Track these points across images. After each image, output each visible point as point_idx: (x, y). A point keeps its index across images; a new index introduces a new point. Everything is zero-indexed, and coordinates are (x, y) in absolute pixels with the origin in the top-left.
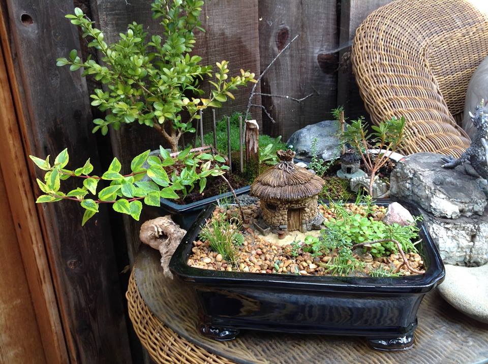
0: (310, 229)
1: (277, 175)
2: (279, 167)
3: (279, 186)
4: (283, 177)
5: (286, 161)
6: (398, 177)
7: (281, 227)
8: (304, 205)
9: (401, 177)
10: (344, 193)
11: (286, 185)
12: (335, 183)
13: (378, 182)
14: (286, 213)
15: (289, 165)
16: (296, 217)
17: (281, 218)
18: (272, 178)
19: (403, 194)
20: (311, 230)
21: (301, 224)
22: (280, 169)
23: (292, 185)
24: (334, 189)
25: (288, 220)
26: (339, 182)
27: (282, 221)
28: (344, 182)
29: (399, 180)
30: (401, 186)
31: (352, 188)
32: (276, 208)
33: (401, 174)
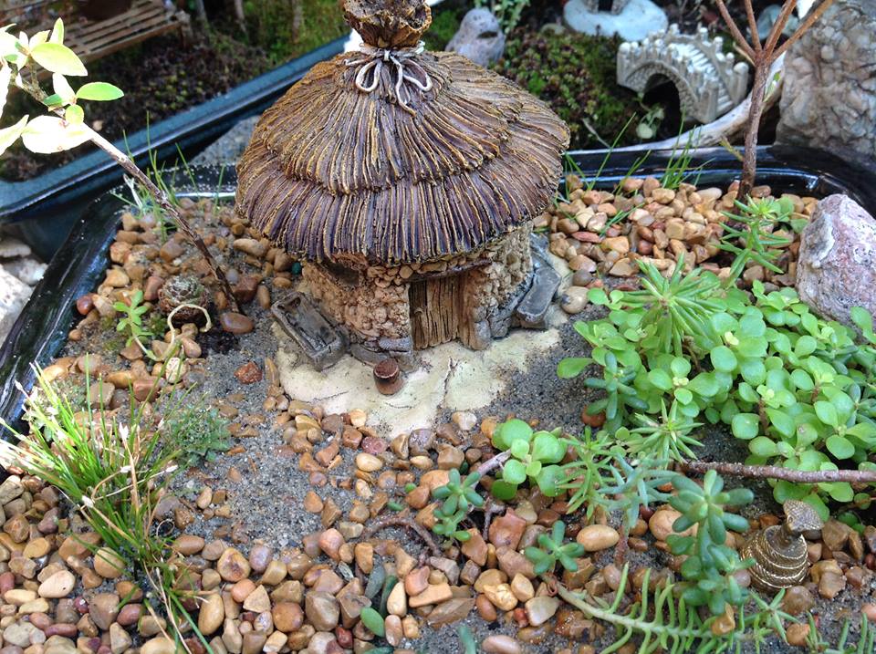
0: (505, 329)
1: (349, 125)
2: (359, 81)
3: (361, 189)
4: (382, 141)
5: (390, 48)
6: (823, 60)
7: (384, 344)
8: (481, 257)
9: (837, 64)
10: (600, 104)
11: (394, 180)
12: (567, 61)
13: (720, 57)
14: (405, 296)
15: (407, 67)
16: (446, 300)
17: (381, 313)
18: (327, 147)
19: (835, 130)
20: (507, 335)
21: (467, 322)
22: (360, 92)
23: (424, 181)
24: (565, 88)
25: (413, 314)
26: (578, 57)
27: (388, 325)
28: (596, 54)
29: (827, 75)
30: (835, 102)
31: (622, 78)
32: (356, 281)
33: (836, 50)
